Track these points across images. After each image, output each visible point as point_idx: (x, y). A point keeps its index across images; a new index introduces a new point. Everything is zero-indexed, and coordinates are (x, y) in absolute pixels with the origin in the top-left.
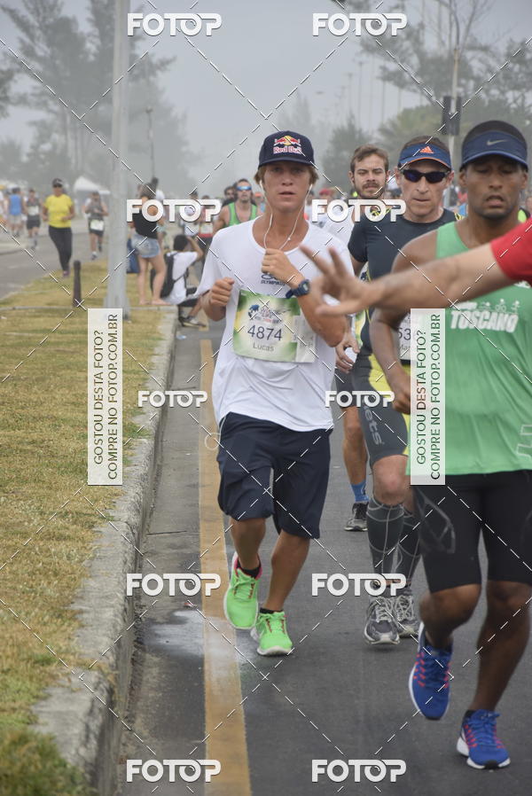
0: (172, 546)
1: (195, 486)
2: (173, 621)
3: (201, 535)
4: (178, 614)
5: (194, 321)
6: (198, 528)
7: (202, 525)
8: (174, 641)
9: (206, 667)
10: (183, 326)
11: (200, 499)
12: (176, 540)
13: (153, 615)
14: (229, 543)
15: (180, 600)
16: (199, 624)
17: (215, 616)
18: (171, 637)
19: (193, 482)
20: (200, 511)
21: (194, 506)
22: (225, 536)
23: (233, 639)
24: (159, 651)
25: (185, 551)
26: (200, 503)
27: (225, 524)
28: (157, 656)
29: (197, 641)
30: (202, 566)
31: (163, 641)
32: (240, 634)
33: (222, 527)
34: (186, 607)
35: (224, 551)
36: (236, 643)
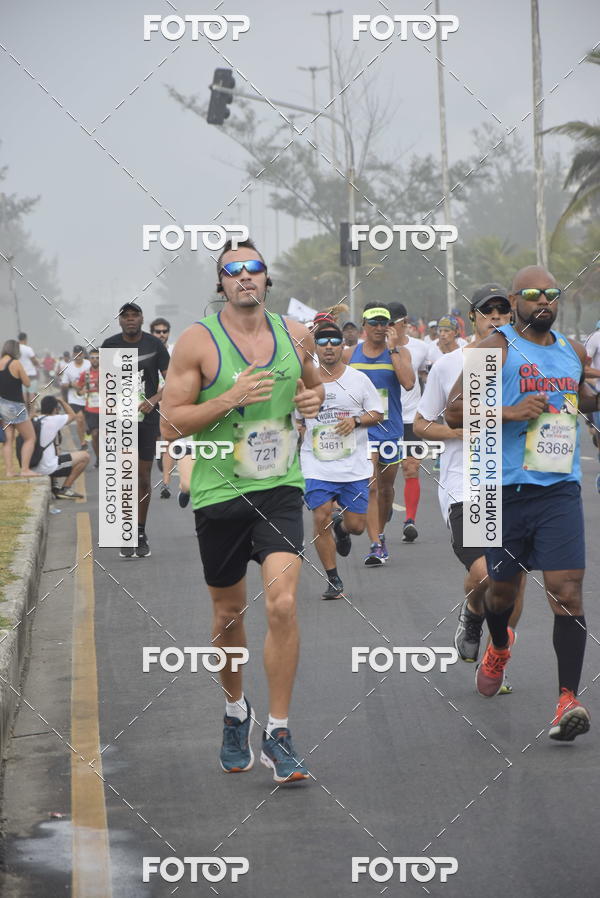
0: (40, 749)
1: (68, 679)
2: (38, 834)
3: (73, 735)
4: (44, 826)
5: (69, 493)
6: (70, 726)
7: (74, 723)
8: (38, 858)
9: (75, 884)
10: (58, 498)
11: (72, 693)
12: (44, 743)
13: (15, 829)
14: (104, 741)
15: (47, 810)
16: (67, 836)
17: (85, 825)
18: (36, 852)
19: (65, 675)
20: (72, 707)
21: (66, 701)
22: (100, 734)
23: (106, 851)
24: (20, 870)
25: (54, 754)
26: (72, 698)
27: (100, 720)
28: (19, 876)
29: (65, 855)
30: (73, 770)
31: (26, 859)
32: (114, 844)
33: (97, 725)
34: (54, 818)
35: (99, 751)
36: (109, 855)
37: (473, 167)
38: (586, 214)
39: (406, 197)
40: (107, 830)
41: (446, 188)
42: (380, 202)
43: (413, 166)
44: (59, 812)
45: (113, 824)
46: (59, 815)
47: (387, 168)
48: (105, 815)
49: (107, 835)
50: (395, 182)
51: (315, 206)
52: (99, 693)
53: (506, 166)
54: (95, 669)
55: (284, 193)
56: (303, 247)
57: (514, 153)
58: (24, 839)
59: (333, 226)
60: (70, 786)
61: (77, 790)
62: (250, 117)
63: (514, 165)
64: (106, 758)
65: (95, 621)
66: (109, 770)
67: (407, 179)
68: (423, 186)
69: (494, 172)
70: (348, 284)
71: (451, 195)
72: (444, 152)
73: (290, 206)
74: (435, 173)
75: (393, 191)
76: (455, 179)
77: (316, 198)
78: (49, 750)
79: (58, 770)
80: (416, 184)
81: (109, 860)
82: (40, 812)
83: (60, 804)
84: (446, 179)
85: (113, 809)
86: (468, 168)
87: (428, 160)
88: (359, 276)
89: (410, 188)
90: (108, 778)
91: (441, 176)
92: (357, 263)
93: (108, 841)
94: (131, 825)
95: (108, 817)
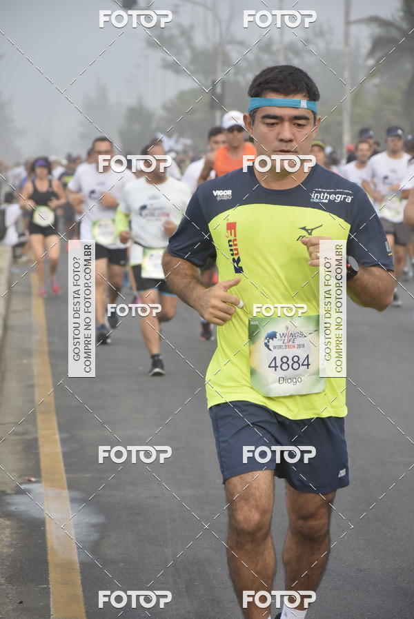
1: (32, 386)
2: (20, 492)
3: (39, 424)
4: (23, 487)
5: (24, 259)
6: (36, 420)
7: (39, 417)
8: (22, 508)
9: (48, 527)
11: (36, 395)
12: (20, 429)
13: (3, 488)
14: (61, 429)
15: (25, 476)
16: (40, 493)
17: (53, 487)
18: (19, 504)
19: (30, 383)
20: (37, 405)
21: (32, 401)
22: (58, 424)
23: (68, 505)
24: (9, 515)
25: (28, 437)
26: (36, 399)
27: (57, 415)
28: (9, 520)
30: (41, 449)
31: (13, 508)
32: (73, 500)
33: (55, 418)
34: (30, 481)
35: (57, 436)
36: (70, 508)
37: (300, 45)
40: (66, 491)
44: (32, 477)
45: (71, 486)
46: (33, 479)
47: (241, 43)
48: (65, 480)
49: (68, 494)
51: (192, 67)
52: (55, 396)
53: (322, 45)
54: (51, 380)
56: (182, 96)
57: (328, 36)
58: (10, 494)
60: (39, 459)
61: (44, 463)
63: (327, 45)
64: (63, 441)
65: (48, 346)
66: (65, 449)
67: (256, 52)
73: (174, 68)
74: (275, 48)
77: (192, 62)
78: (23, 434)
79: (30, 448)
81: (70, 511)
82: (20, 476)
83: (33, 471)
85: (69, 476)
86: (297, 45)
90: (65, 455)
91: (278, 51)
93: (68, 498)
94: (83, 487)
95: (67, 482)
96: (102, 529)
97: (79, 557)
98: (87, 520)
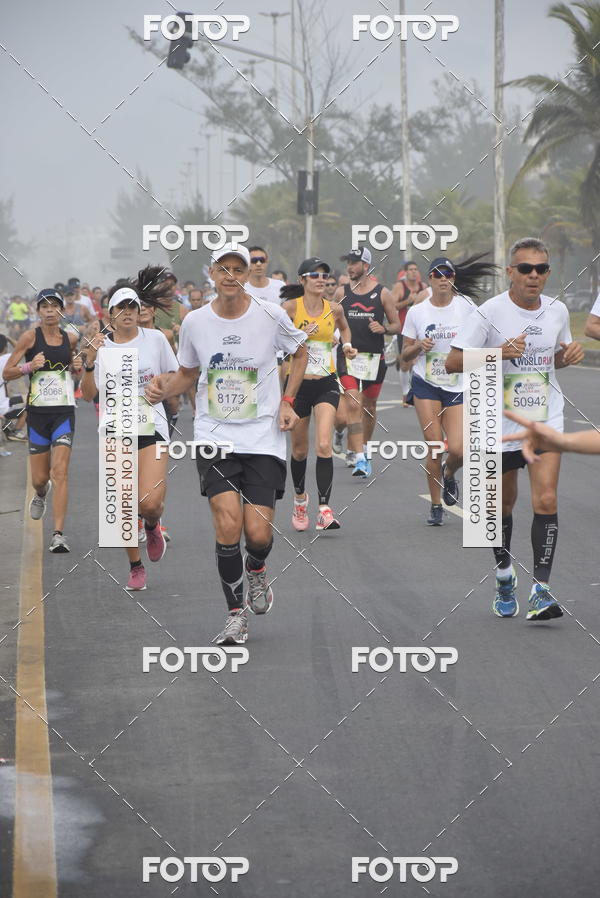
3: (18, 679)
5: (20, 435)
6: (15, 671)
7: (20, 668)
9: (17, 830)
10: (9, 440)
11: (19, 638)
14: (49, 687)
16: (11, 781)
17: (30, 770)
19: (12, 618)
20: (18, 652)
21: (12, 645)
22: (46, 680)
23: (49, 797)
25: (1, 698)
26: (18, 643)
27: (46, 665)
29: (7, 801)
30: (18, 715)
32: (57, 790)
33: (43, 669)
35: (44, 697)
36: (52, 802)
37: (433, 117)
38: (544, 168)
39: (364, 146)
40: (50, 776)
41: (405, 138)
42: (339, 150)
43: (372, 115)
44: (2, 757)
45: (57, 769)
46: (3, 760)
47: (346, 116)
48: (49, 762)
49: (51, 782)
50: (355, 131)
51: (273, 152)
52: (45, 638)
53: (466, 118)
54: (42, 615)
55: (243, 139)
56: (260, 194)
57: (474, 105)
59: (291, 174)
60: (14, 730)
61: (21, 736)
62: (210, 62)
63: (473, 117)
64: (51, 704)
65: (44, 565)
66: (54, 716)
67: (366, 128)
68: (382, 136)
69: (453, 124)
70: (305, 232)
71: (410, 145)
72: (404, 102)
73: (248, 152)
74: (395, 123)
75: (352, 140)
76: (415, 129)
77: (275, 145)
79: (3, 715)
80: (375, 133)
81: (52, 806)
83: (4, 749)
84: (405, 130)
85: (57, 755)
86: (427, 118)
87: (388, 109)
88: (315, 223)
89: (369, 137)
90: (52, 724)
91: (400, 127)
92: (315, 212)
93: (51, 787)
94: (74, 771)
95: (52, 764)
96: (98, 833)
97: (58, 873)
98: (74, 819)
